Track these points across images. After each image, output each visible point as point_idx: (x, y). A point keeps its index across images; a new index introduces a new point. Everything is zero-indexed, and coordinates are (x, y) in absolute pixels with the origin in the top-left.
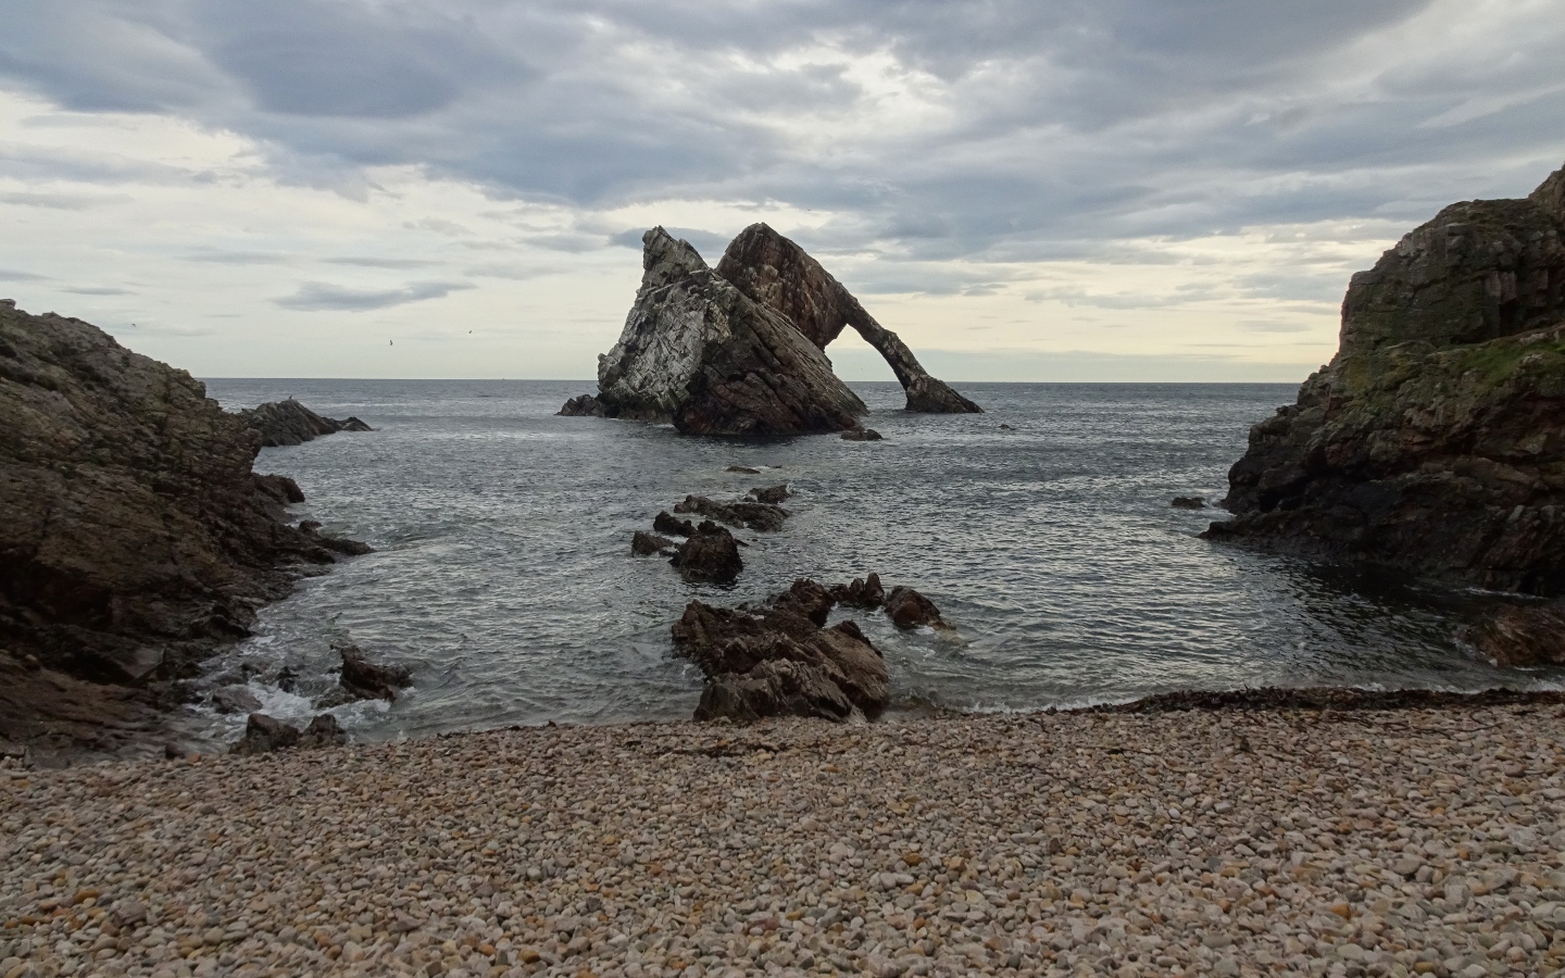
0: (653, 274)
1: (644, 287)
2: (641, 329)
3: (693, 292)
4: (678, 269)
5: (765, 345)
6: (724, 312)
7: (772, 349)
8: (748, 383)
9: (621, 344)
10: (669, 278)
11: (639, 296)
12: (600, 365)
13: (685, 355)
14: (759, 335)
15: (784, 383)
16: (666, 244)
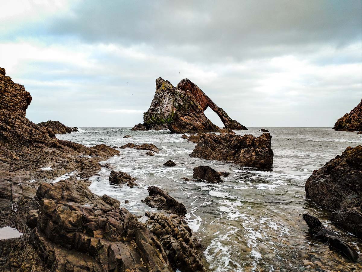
2: (156, 105)
3: (170, 94)
4: (166, 88)
5: (195, 105)
8: (190, 116)
9: (150, 109)
10: (164, 91)
11: (155, 96)
13: (169, 111)
14: (193, 102)
16: (162, 82)
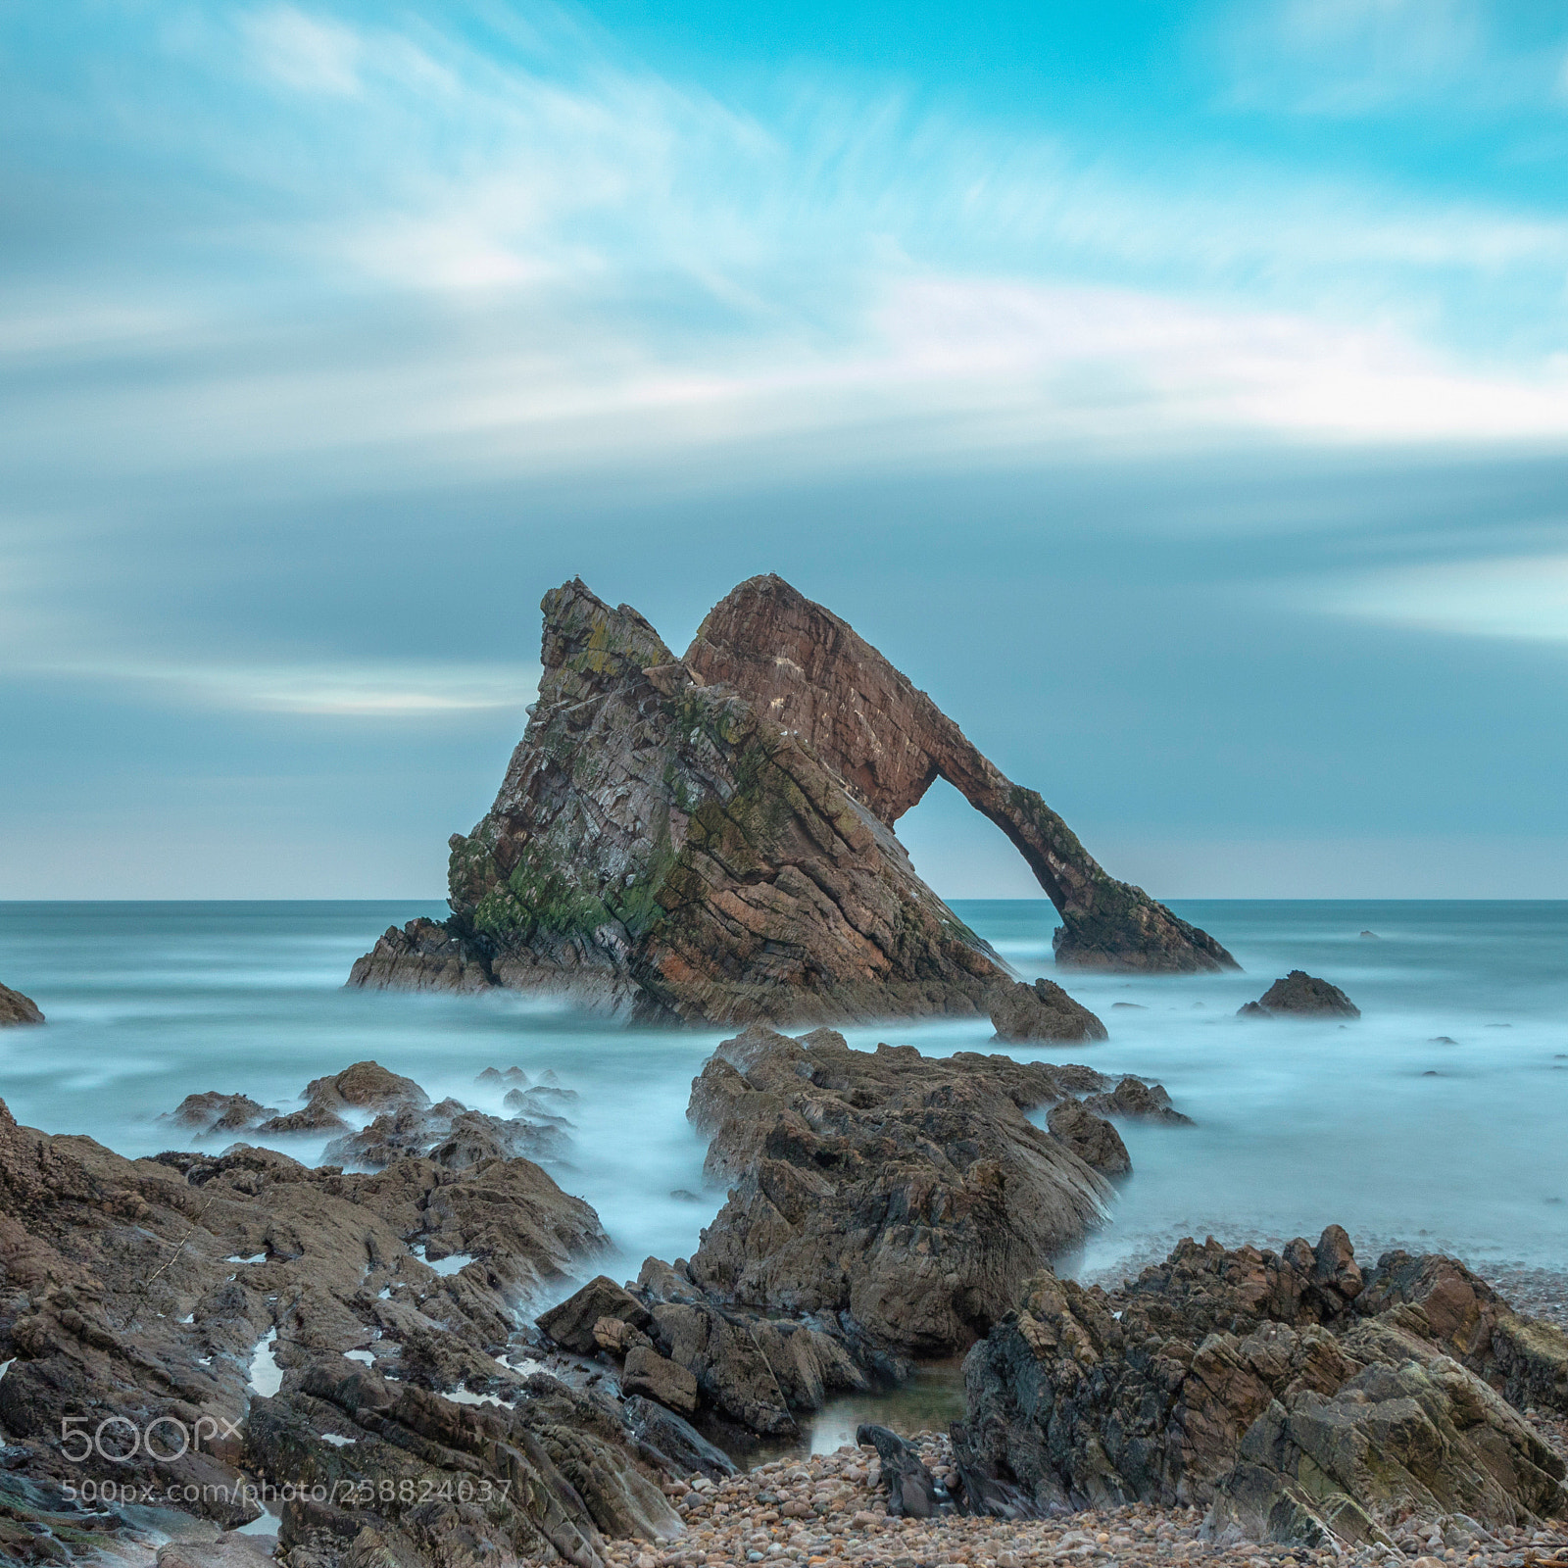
0: (564, 675)
1: (543, 703)
2: (537, 787)
3: (649, 709)
4: (616, 663)
5: (817, 809)
6: (723, 745)
7: (830, 819)
8: (785, 888)
9: (496, 815)
10: (599, 684)
11: (535, 718)
12: (453, 861)
13: (635, 835)
14: (804, 790)
15: (855, 886)
16: (589, 616)
